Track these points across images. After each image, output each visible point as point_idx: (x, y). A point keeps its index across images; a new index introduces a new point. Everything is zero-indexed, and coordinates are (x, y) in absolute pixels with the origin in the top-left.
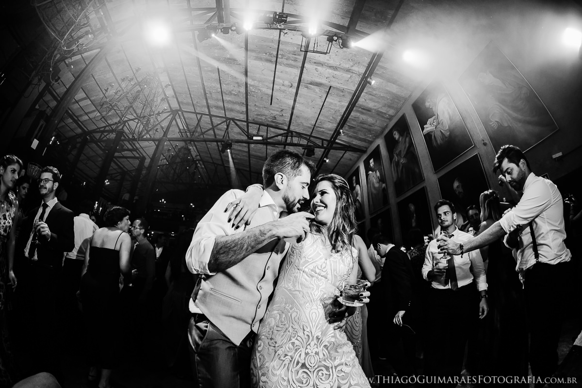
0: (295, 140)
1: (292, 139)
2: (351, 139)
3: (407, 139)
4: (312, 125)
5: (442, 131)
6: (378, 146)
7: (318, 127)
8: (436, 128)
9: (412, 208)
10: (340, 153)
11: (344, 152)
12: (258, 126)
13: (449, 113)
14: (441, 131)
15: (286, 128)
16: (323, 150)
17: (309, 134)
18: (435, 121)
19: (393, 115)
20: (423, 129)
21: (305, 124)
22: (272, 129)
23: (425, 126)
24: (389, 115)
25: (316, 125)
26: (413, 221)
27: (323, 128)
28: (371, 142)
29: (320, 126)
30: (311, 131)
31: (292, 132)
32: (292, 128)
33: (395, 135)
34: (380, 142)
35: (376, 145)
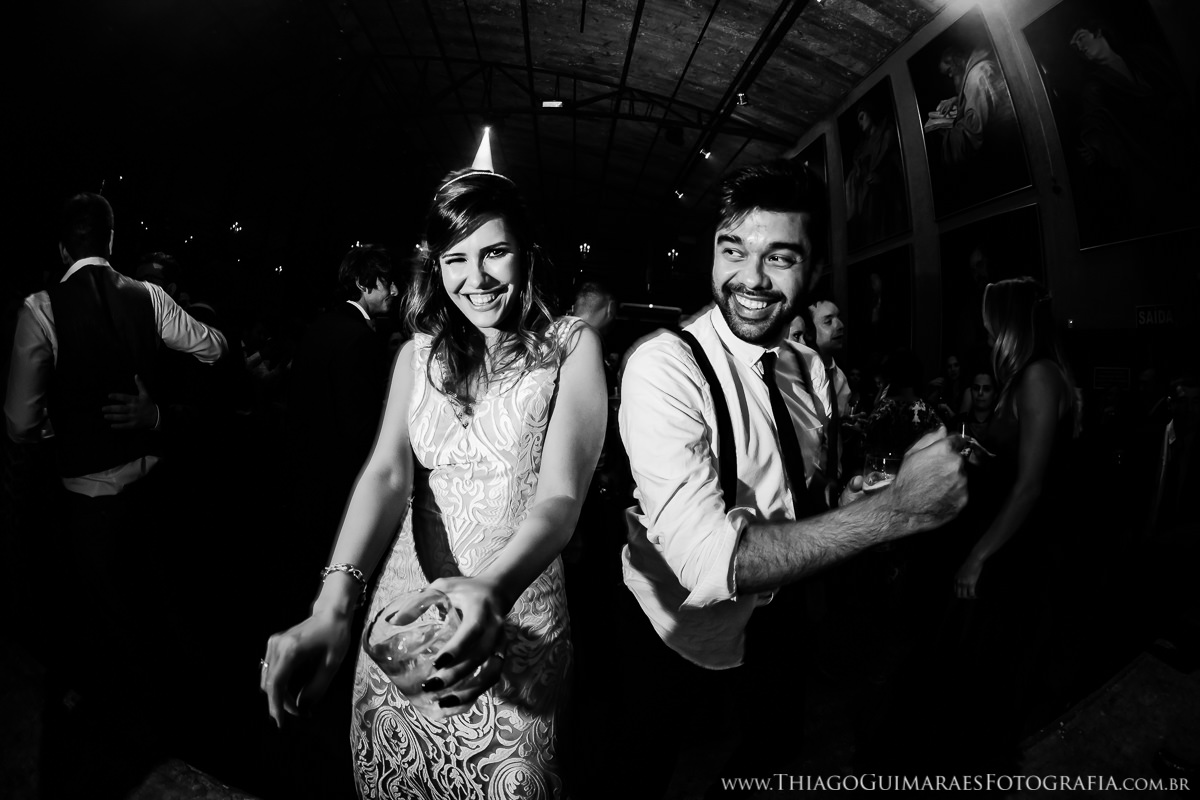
0: (641, 108)
1: (632, 106)
2: (764, 115)
3: (887, 135)
4: (676, 78)
5: (967, 133)
6: (822, 137)
7: (690, 82)
8: (954, 123)
9: (877, 283)
10: (736, 143)
11: (745, 139)
12: (555, 77)
13: (989, 98)
14: (964, 133)
15: (617, 80)
16: (699, 132)
17: (668, 95)
18: (955, 108)
19: (863, 74)
20: (925, 119)
21: (659, 75)
22: (585, 84)
23: (930, 114)
24: (853, 73)
25: (686, 77)
26: (875, 310)
27: (702, 86)
28: (807, 127)
29: (694, 80)
30: (674, 90)
31: (631, 90)
32: (631, 81)
33: (862, 118)
34: (826, 129)
35: (817, 135)
